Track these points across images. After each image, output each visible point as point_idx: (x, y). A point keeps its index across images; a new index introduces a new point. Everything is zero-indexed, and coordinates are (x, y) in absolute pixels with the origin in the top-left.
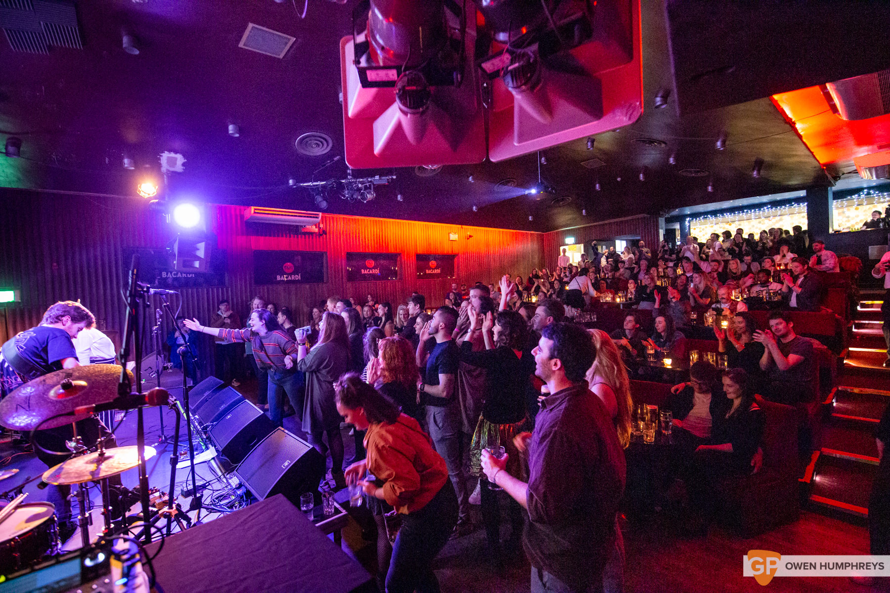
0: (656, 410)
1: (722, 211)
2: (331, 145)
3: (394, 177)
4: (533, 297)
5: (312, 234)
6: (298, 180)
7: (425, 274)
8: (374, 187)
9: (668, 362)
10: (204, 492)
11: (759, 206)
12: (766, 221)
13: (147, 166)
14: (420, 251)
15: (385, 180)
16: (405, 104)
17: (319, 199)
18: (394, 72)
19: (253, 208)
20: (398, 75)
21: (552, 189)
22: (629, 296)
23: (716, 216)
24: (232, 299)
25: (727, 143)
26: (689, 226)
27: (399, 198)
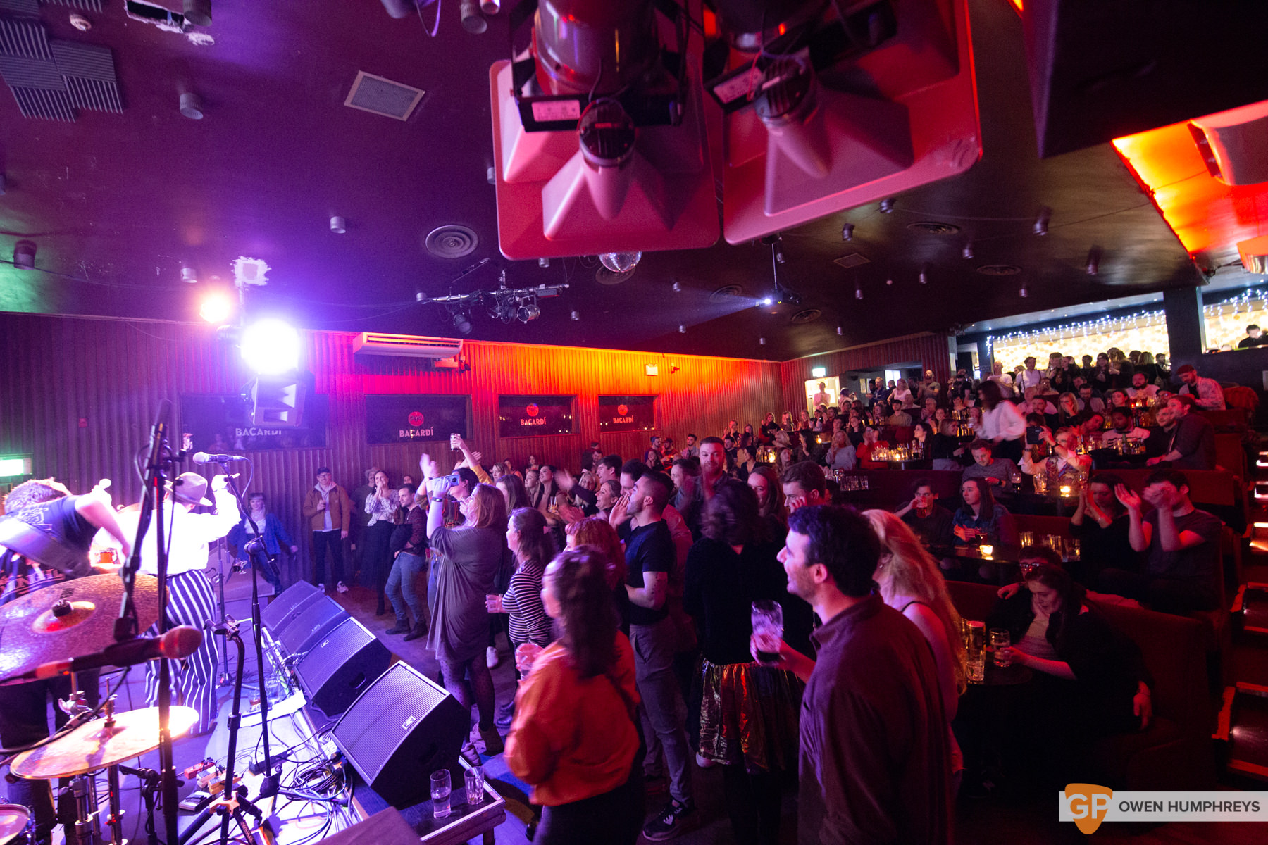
0: (982, 628)
1: (1039, 326)
2: (476, 242)
3: (567, 286)
4: (771, 454)
5: (450, 369)
6: (429, 294)
7: (611, 424)
8: (537, 302)
9: (987, 551)
10: (284, 764)
11: (1094, 316)
12: (1104, 338)
13: (215, 277)
14: (603, 391)
15: (553, 290)
16: (594, 151)
17: (459, 319)
18: (575, 105)
19: (365, 335)
20: (582, 109)
21: (795, 298)
22: (914, 450)
23: (1030, 333)
24: (335, 466)
25: (1049, 226)
26: (992, 348)
27: (574, 315)
